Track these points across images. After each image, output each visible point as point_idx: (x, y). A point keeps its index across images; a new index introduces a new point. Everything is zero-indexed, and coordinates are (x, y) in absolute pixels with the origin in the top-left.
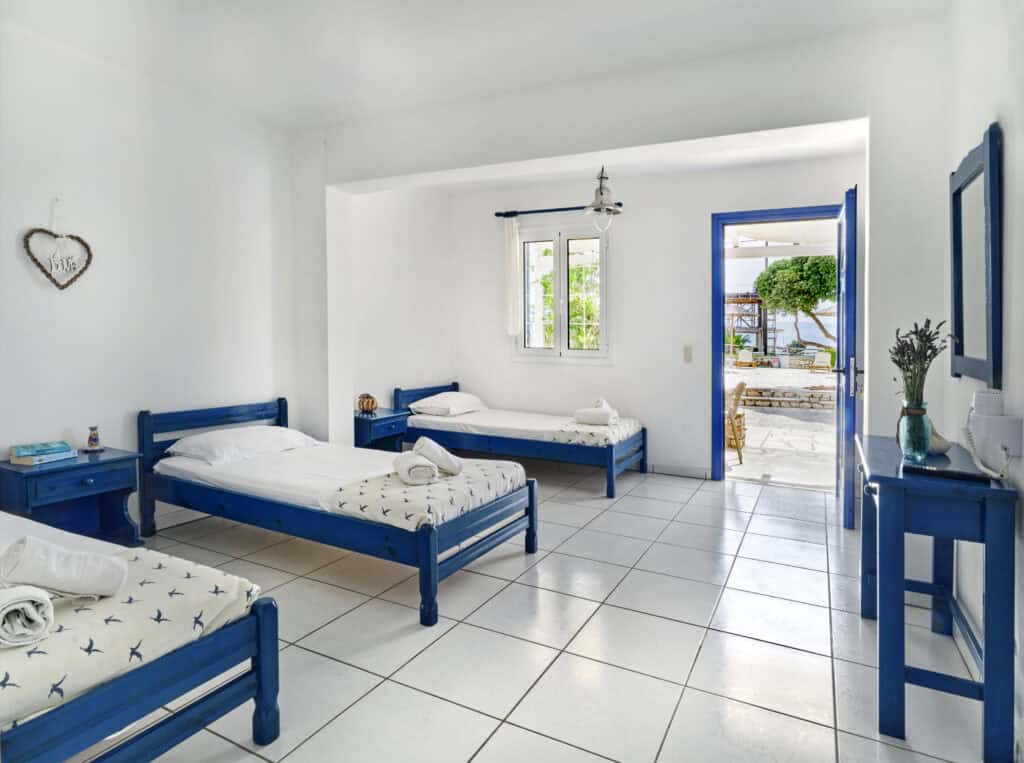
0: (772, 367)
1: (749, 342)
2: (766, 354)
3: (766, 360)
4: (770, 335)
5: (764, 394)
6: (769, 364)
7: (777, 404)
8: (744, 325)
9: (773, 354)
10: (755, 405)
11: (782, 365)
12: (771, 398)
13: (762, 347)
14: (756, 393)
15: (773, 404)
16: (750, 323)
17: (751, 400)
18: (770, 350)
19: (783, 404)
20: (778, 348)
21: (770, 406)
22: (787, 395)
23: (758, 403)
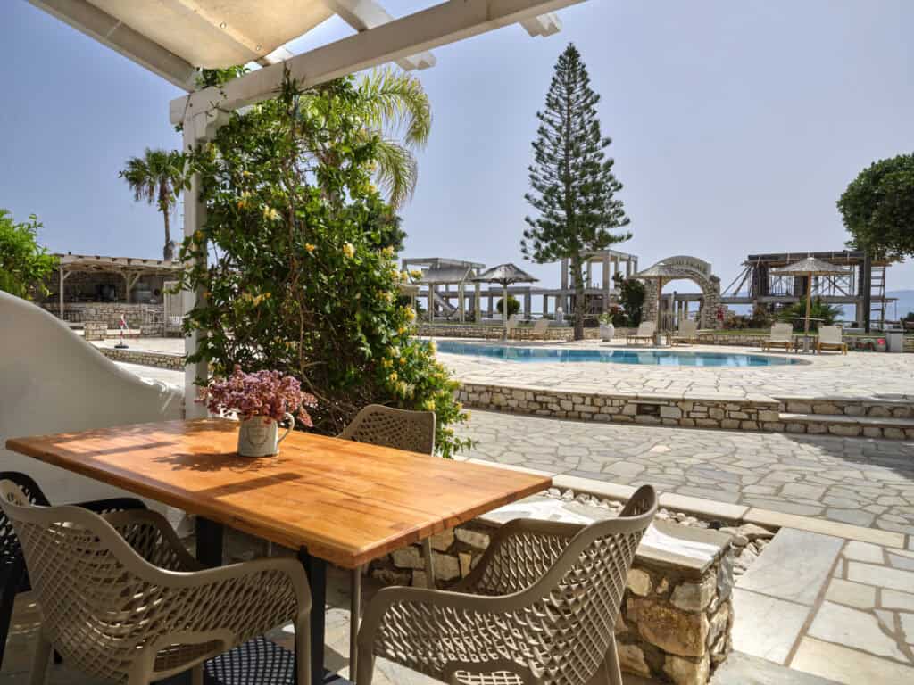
0: (875, 350)
1: (843, 314)
2: (867, 330)
3: (865, 341)
4: (873, 306)
5: (848, 410)
6: (870, 347)
7: (876, 431)
8: (838, 293)
9: (879, 332)
10: (828, 433)
11: (892, 346)
12: (862, 420)
13: (861, 322)
14: (832, 408)
15: (867, 431)
16: (847, 290)
17: (819, 423)
18: (874, 326)
19: (887, 432)
20: (888, 322)
21: (861, 435)
22: (897, 412)
23: (832, 429)
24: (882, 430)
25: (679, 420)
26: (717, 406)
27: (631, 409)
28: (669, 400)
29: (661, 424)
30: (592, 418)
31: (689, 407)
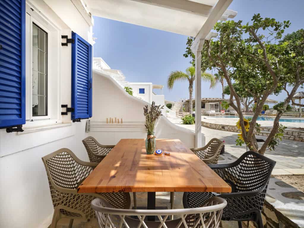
24: (263, 134)
25: (227, 130)
26: (233, 127)
27: (220, 127)
28: (226, 125)
29: (225, 130)
30: (215, 129)
31: (229, 127)
